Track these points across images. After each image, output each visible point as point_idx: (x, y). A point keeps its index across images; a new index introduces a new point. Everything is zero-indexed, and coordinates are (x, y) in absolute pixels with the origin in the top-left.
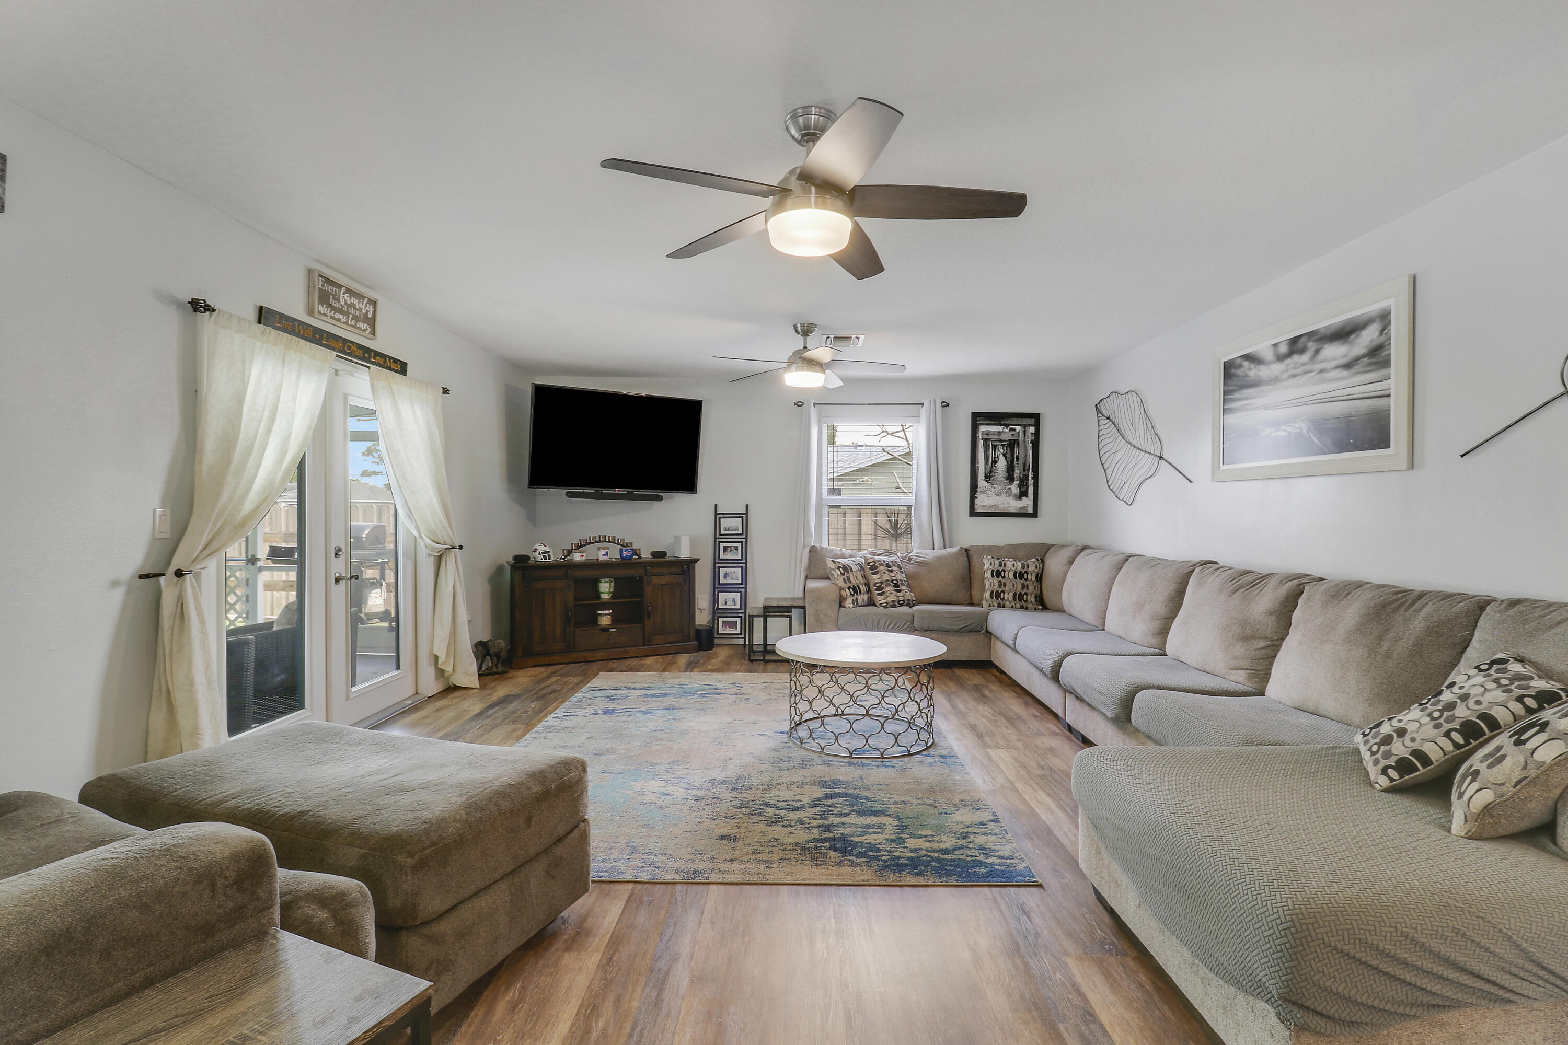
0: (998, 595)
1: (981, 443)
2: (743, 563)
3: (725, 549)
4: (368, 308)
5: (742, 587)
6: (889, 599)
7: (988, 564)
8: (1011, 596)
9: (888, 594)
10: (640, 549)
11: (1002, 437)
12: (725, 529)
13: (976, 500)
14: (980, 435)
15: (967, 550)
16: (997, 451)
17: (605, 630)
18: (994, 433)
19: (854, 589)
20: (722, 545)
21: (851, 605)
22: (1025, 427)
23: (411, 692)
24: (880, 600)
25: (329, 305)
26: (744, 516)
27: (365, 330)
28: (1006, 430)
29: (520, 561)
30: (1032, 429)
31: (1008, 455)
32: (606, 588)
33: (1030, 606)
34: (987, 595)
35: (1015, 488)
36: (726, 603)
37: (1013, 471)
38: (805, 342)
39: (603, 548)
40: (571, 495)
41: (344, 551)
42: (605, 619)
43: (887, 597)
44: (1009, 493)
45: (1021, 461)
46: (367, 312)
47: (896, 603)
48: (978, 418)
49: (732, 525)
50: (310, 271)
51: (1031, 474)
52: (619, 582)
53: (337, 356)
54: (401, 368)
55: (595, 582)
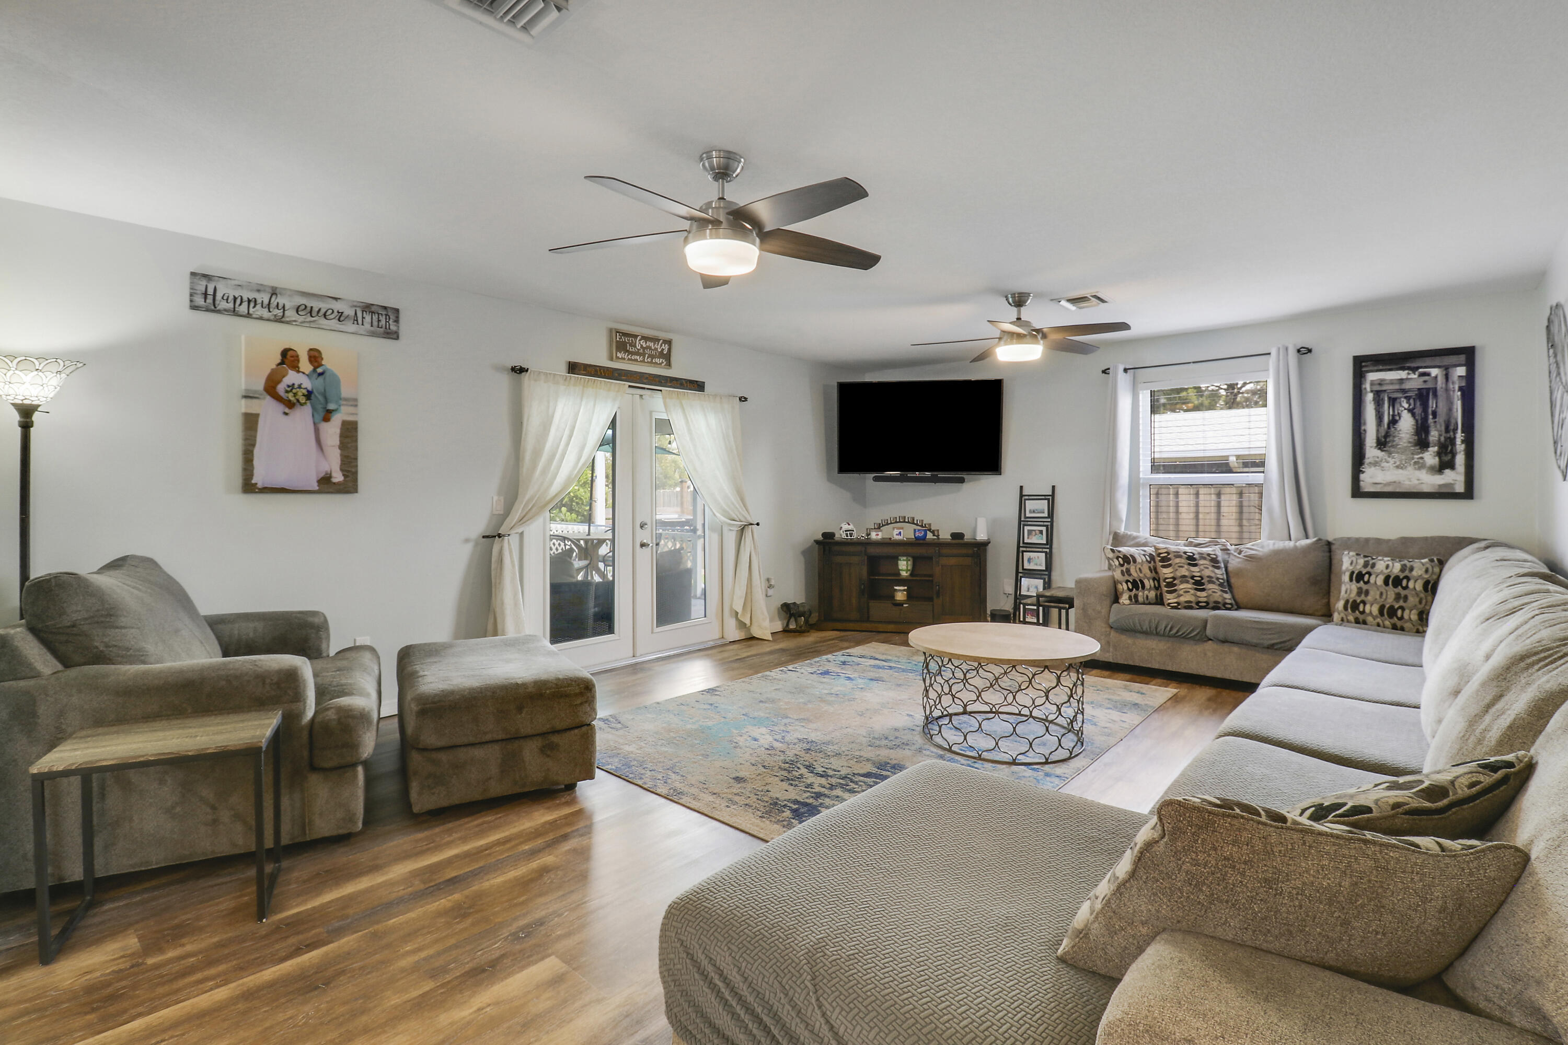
0: (1355, 606)
1: (1369, 397)
2: (1048, 547)
3: (1030, 532)
4: (663, 347)
5: (1046, 574)
6: (1182, 599)
7: (1347, 562)
8: (1375, 610)
9: (1181, 592)
10: (938, 530)
11: (1407, 386)
12: (1030, 512)
13: (1362, 476)
14: (1367, 386)
15: (1329, 544)
16: (1397, 406)
17: (900, 604)
18: (1392, 382)
19: (1135, 584)
20: (1026, 528)
21: (1128, 602)
22: (1447, 369)
23: (717, 635)
24: (1170, 598)
25: (627, 351)
26: (1050, 497)
27: (660, 364)
28: (1413, 376)
29: (828, 536)
30: (1461, 371)
31: (1418, 411)
32: (904, 566)
33: (1407, 625)
34: (1340, 605)
35: (1430, 457)
36: (1029, 589)
37: (1427, 432)
38: (1019, 313)
39: (898, 528)
40: (876, 479)
41: (649, 523)
42: (901, 594)
43: (1180, 596)
44: (1420, 465)
45: (1441, 419)
46: (663, 349)
47: (1193, 605)
48: (1362, 365)
49: (1036, 507)
50: (611, 330)
51: (1459, 436)
52: (916, 560)
53: (630, 386)
54: (698, 386)
55: (896, 559)
